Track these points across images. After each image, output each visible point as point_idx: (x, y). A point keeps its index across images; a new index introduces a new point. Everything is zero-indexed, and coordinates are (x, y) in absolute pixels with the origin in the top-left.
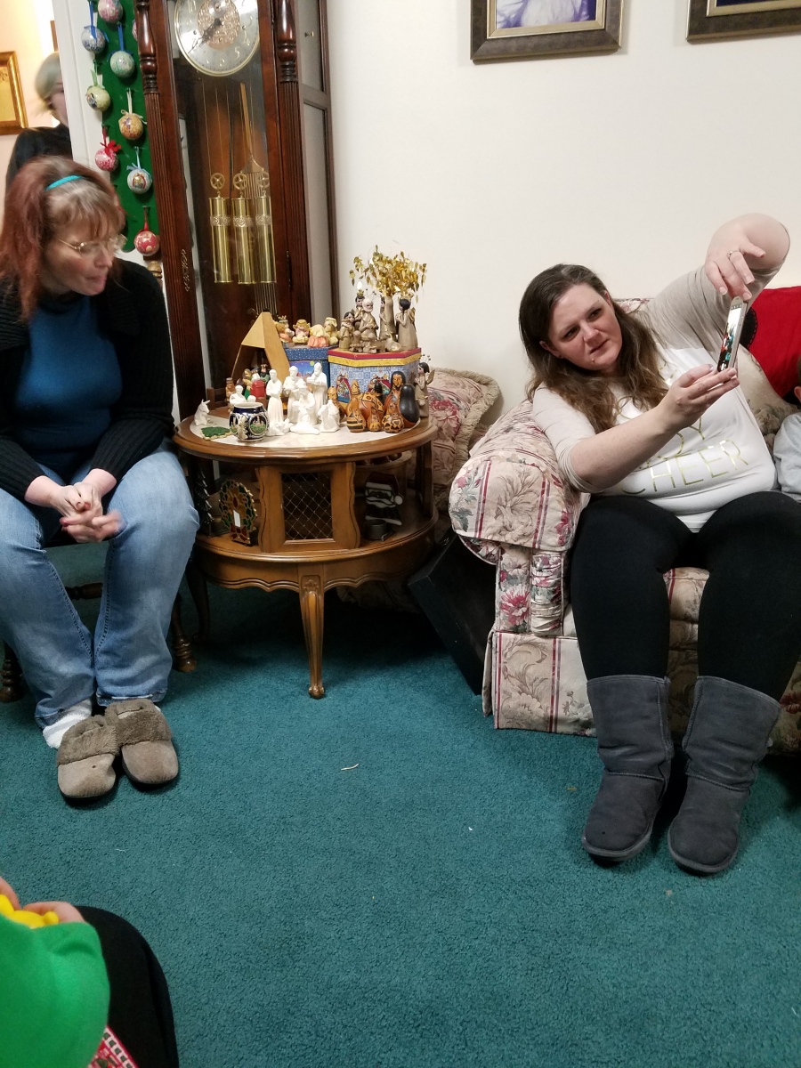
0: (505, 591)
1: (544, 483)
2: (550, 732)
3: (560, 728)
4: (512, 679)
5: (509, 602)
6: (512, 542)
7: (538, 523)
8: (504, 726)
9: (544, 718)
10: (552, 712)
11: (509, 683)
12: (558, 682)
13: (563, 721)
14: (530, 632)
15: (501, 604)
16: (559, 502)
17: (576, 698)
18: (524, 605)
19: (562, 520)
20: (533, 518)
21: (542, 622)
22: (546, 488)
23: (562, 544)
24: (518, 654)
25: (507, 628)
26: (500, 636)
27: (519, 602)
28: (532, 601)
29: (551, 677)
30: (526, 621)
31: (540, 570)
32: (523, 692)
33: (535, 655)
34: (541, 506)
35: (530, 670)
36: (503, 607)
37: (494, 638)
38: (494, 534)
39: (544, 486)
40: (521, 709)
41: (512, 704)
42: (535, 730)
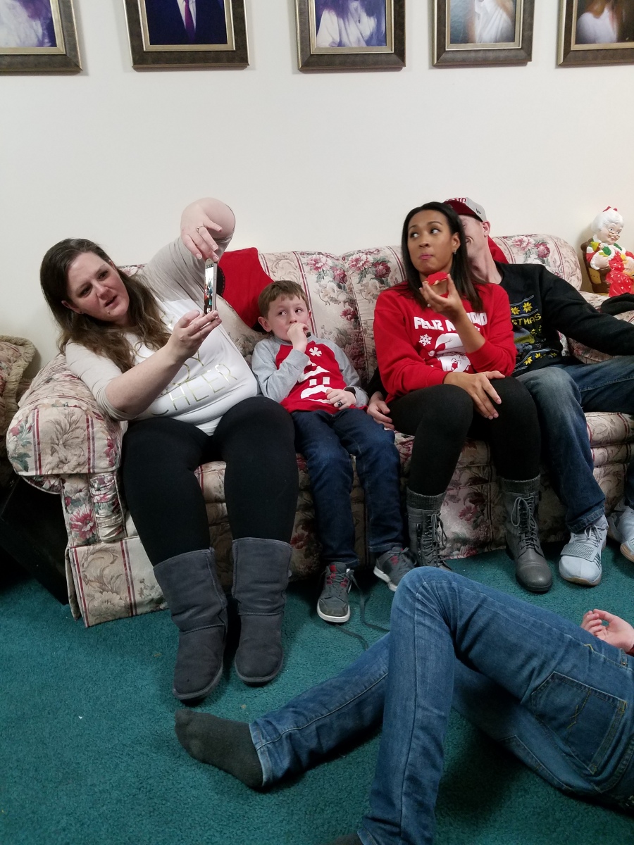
0: (72, 513)
1: (88, 420)
2: (132, 616)
3: (139, 611)
4: (92, 584)
5: (77, 521)
6: (69, 472)
7: (89, 452)
8: (93, 624)
9: (125, 607)
10: (130, 599)
11: (90, 587)
12: (131, 575)
13: (141, 604)
14: (100, 541)
15: (71, 524)
16: (103, 432)
17: (147, 583)
18: (91, 520)
19: (109, 446)
20: (84, 449)
21: (108, 531)
22: (90, 423)
23: (112, 464)
24: (93, 562)
25: (80, 542)
26: (75, 550)
27: (86, 519)
28: (97, 515)
29: (124, 572)
30: (95, 533)
31: (99, 490)
32: (104, 590)
33: (108, 558)
34: (89, 439)
35: (106, 572)
36: (72, 526)
37: (70, 554)
38: (53, 469)
39: (88, 422)
40: (105, 604)
41: (96, 603)
42: (120, 618)
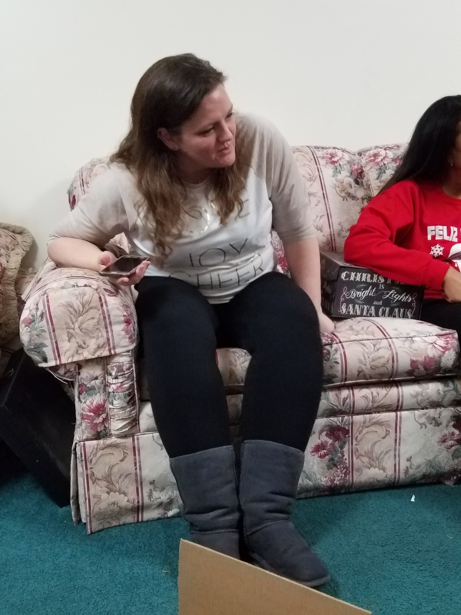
0: (85, 402)
1: (101, 298)
2: (138, 522)
3: (146, 516)
4: (99, 482)
5: (90, 412)
6: (88, 357)
8: (97, 529)
10: (138, 502)
11: (97, 487)
12: (141, 475)
13: (149, 508)
14: (111, 435)
15: (81, 414)
17: (158, 484)
18: (104, 411)
19: (126, 322)
21: (121, 424)
22: (104, 301)
23: (131, 342)
24: (102, 458)
25: (90, 436)
26: (84, 445)
27: (99, 410)
28: (111, 406)
29: (134, 471)
30: (107, 426)
31: (116, 378)
32: (111, 490)
33: (118, 455)
34: (105, 319)
35: (115, 470)
36: (83, 417)
37: (78, 448)
38: (72, 356)
40: (111, 507)
41: (103, 506)
42: (125, 524)
